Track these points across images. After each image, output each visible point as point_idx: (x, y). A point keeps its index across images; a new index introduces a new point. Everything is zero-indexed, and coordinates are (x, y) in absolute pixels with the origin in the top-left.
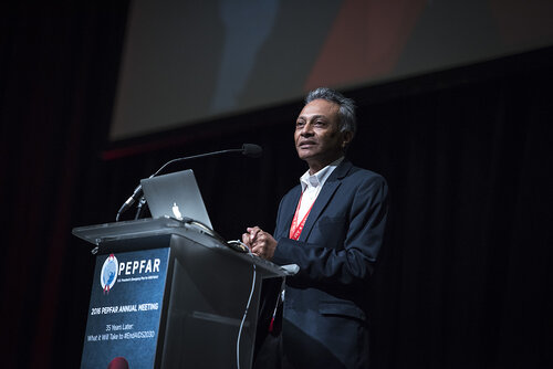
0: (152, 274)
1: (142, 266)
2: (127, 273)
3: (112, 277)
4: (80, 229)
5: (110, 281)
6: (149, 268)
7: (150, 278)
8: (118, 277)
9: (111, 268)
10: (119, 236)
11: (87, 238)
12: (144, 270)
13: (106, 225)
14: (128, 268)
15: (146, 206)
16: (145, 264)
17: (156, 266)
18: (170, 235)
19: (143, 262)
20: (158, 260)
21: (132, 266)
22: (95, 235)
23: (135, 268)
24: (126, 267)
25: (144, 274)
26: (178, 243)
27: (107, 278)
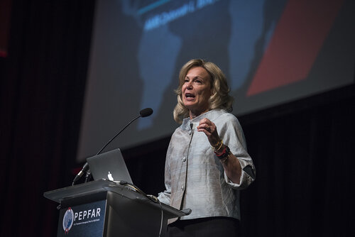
0: (96, 218)
1: (89, 214)
2: (79, 219)
3: (70, 223)
4: (50, 192)
5: (69, 226)
6: (93, 215)
7: (95, 220)
8: (74, 222)
9: (70, 216)
10: (73, 196)
11: (53, 198)
12: (90, 216)
13: (65, 188)
14: (80, 215)
15: (91, 176)
16: (91, 212)
17: (98, 212)
18: (107, 192)
19: (89, 211)
20: (99, 209)
21: (82, 214)
22: (56, 195)
23: (84, 215)
24: (79, 215)
25: (90, 219)
26: (111, 197)
27: (67, 223)
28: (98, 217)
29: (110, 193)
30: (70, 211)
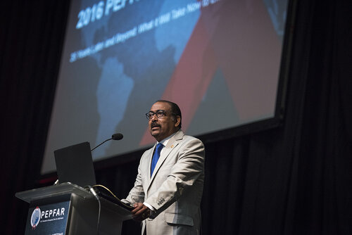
0: (59, 217)
1: (54, 212)
2: (46, 217)
3: (37, 220)
4: (20, 193)
5: (36, 222)
6: (58, 213)
7: (59, 219)
8: (41, 220)
9: (37, 214)
10: (42, 197)
11: (24, 198)
12: (55, 214)
14: (46, 214)
16: (56, 211)
17: (62, 212)
18: (70, 194)
19: (54, 210)
20: (63, 209)
21: (48, 213)
22: (26, 196)
23: (50, 214)
25: (55, 217)
26: (74, 198)
27: (35, 221)
28: (62, 216)
29: (73, 195)
30: (38, 210)
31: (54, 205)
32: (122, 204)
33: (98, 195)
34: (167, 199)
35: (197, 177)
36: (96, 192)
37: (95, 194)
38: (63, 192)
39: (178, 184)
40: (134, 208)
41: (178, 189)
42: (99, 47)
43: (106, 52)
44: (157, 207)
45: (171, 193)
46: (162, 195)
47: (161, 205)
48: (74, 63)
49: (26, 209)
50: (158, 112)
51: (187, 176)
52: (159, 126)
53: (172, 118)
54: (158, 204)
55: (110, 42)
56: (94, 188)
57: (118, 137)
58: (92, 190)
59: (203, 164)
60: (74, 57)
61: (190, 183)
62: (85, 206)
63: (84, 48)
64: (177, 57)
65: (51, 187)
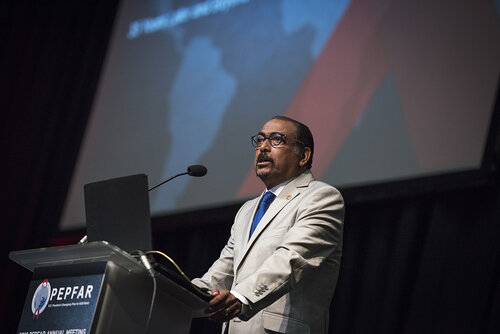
0: (83, 300)
1: (74, 292)
2: (59, 298)
3: (43, 302)
4: (17, 253)
5: (40, 306)
6: (81, 294)
7: (85, 303)
8: (50, 302)
9: (44, 291)
10: (55, 262)
11: (23, 263)
12: (75, 295)
14: (60, 293)
16: (78, 291)
17: (88, 292)
18: (104, 263)
19: (75, 288)
20: (91, 287)
21: (64, 291)
22: (26, 258)
23: (67, 294)
24: (58, 293)
25: (75, 300)
26: (112, 270)
27: (39, 303)
29: (111, 264)
30: (46, 285)
31: (75, 279)
32: (194, 289)
33: (155, 268)
34: (272, 287)
35: (329, 252)
36: (151, 264)
37: (148, 266)
38: (94, 258)
39: (293, 262)
40: (213, 297)
41: (293, 271)
42: (181, 16)
43: (192, 27)
44: (255, 299)
45: (280, 276)
46: (264, 280)
47: (261, 297)
48: (135, 39)
49: (26, 282)
50: (272, 136)
51: (311, 250)
52: (271, 160)
53: (296, 150)
54: (257, 294)
55: (201, 10)
56: (148, 256)
57: (197, 171)
58: (144, 258)
59: (340, 232)
60: (135, 30)
61: (315, 262)
62: (130, 286)
63: (154, 15)
64: (317, 48)
65: (74, 247)
